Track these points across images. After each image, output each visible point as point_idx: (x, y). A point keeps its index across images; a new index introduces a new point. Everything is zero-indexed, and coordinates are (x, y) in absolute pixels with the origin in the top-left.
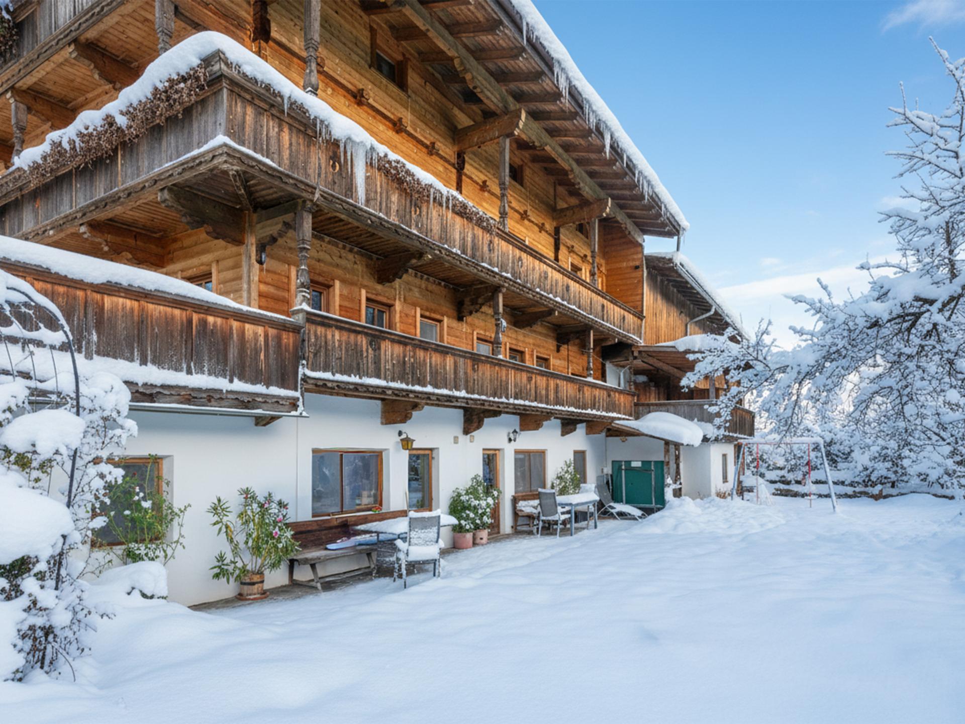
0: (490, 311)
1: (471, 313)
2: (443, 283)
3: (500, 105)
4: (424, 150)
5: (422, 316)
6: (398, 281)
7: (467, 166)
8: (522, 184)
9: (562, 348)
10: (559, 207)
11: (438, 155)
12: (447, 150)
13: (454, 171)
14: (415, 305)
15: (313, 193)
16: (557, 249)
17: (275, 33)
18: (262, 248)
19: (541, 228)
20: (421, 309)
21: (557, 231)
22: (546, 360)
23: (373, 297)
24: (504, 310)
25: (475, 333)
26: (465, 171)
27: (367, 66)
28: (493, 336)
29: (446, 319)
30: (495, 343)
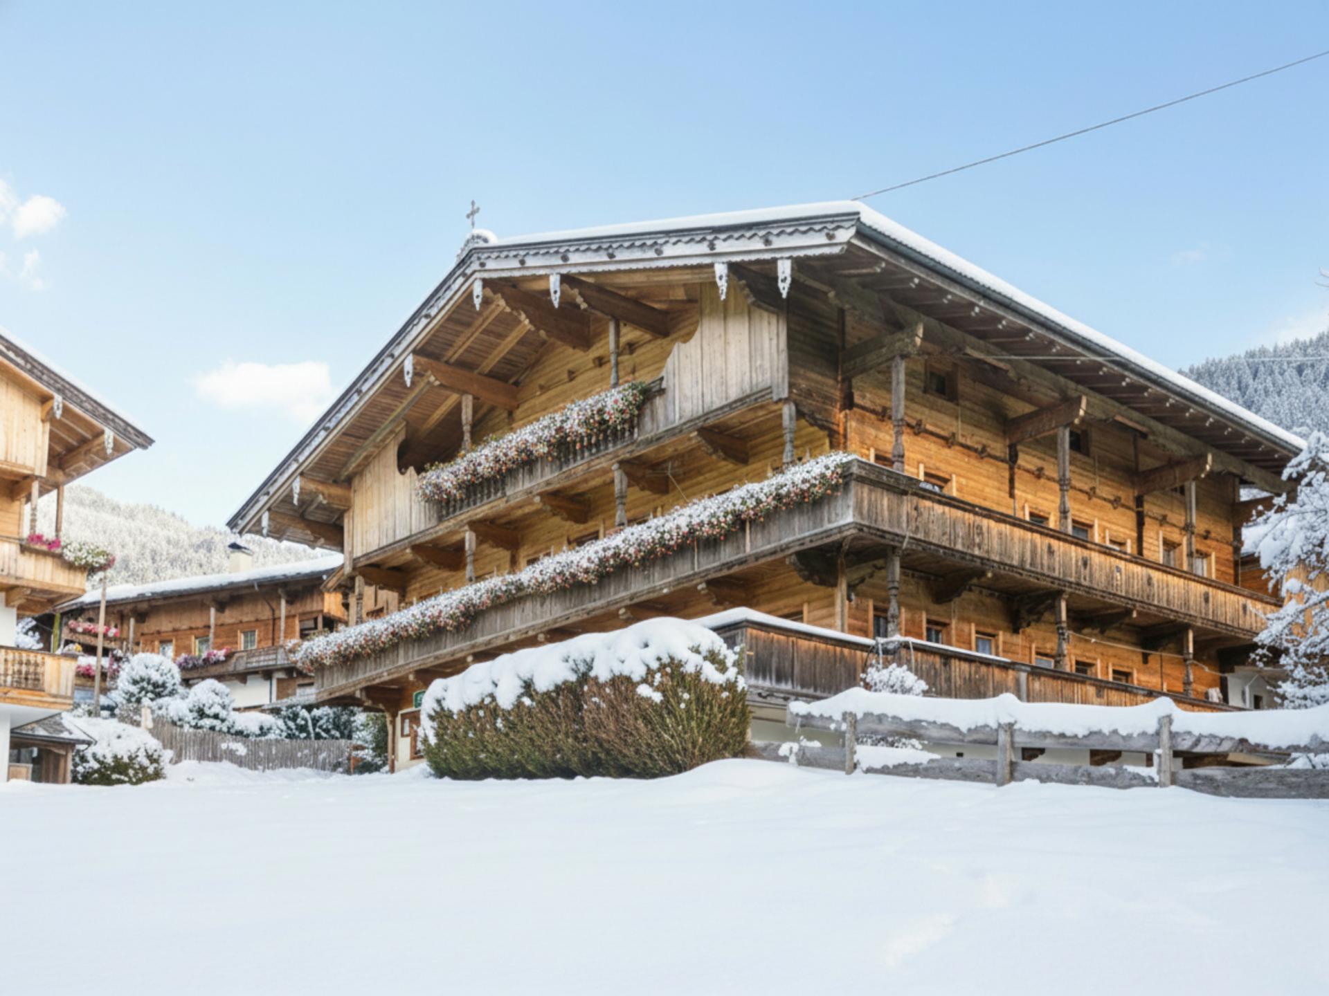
0: (1052, 619)
1: (1028, 625)
2: (997, 594)
3: (1056, 395)
4: (975, 454)
5: (977, 632)
6: (957, 600)
7: (1021, 455)
8: (1087, 454)
9: (1150, 658)
10: (1142, 468)
11: (990, 456)
12: (998, 447)
13: (1006, 466)
14: (969, 621)
15: (902, 543)
16: (1140, 524)
17: (857, 399)
18: (851, 587)
19: (1116, 502)
20: (977, 625)
21: (1139, 501)
22: (1127, 675)
23: (934, 618)
24: (1068, 616)
25: (1034, 646)
26: (1020, 462)
27: (921, 393)
28: (1056, 647)
29: (1001, 633)
30: (1058, 657)
